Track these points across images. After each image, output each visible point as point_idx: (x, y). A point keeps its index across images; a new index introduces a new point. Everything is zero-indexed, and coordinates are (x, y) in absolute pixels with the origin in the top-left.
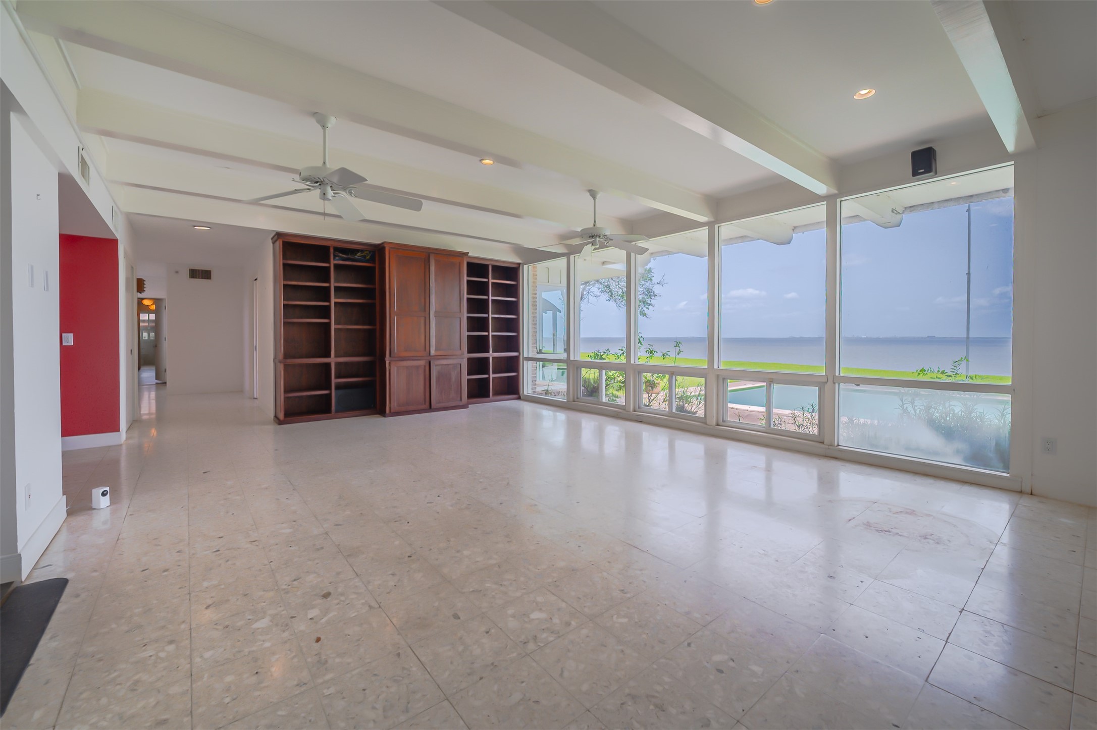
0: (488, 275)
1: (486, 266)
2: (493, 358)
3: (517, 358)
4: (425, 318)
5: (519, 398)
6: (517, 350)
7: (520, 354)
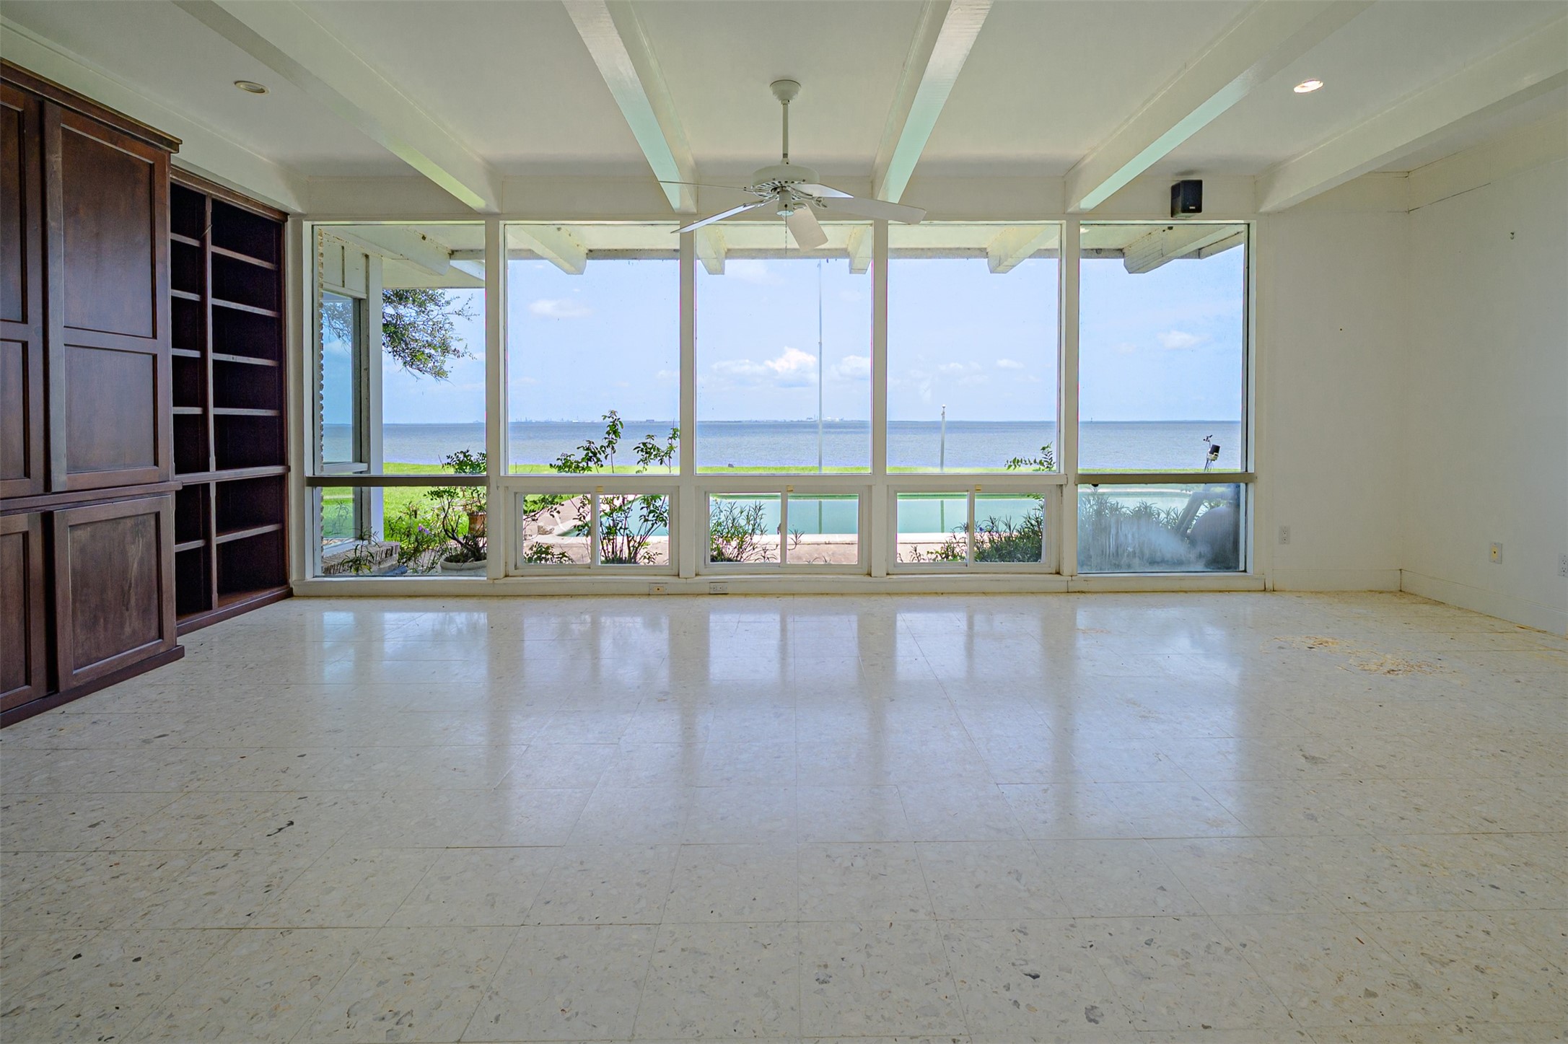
0: (204, 229)
1: (201, 198)
2: (220, 485)
3: (281, 480)
4: (25, 345)
5: (289, 594)
6: (281, 459)
7: (289, 469)
